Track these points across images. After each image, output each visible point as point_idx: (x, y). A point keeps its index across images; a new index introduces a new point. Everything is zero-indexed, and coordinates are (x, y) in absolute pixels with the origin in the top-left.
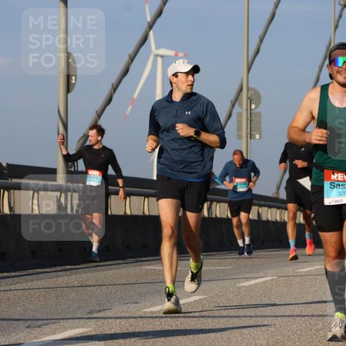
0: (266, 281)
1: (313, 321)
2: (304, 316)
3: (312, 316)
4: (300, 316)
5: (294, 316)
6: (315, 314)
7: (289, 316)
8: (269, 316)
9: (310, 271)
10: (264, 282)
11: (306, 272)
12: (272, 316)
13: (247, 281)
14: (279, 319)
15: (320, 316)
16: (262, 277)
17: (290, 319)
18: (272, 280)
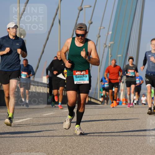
0: (28, 120)
1: (49, 138)
2: (45, 136)
3: (49, 136)
4: (43, 136)
5: (40, 136)
6: (50, 135)
7: (38, 136)
8: (28, 137)
9: (49, 115)
10: (26, 120)
11: (47, 116)
12: (30, 137)
13: (19, 120)
14: (33, 138)
15: (52, 136)
16: (26, 118)
17: (39, 138)
18: (30, 119)
